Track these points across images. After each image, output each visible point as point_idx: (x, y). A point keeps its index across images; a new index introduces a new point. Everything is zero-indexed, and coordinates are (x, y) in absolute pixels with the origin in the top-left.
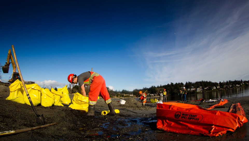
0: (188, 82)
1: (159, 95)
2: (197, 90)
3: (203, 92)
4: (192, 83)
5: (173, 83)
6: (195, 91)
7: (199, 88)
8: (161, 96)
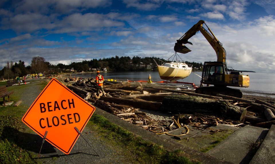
0: (136, 57)
1: (103, 70)
2: (147, 67)
3: (153, 69)
4: (140, 58)
5: (118, 57)
6: (145, 68)
7: (150, 65)
8: (105, 71)
